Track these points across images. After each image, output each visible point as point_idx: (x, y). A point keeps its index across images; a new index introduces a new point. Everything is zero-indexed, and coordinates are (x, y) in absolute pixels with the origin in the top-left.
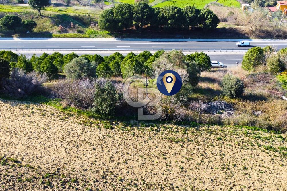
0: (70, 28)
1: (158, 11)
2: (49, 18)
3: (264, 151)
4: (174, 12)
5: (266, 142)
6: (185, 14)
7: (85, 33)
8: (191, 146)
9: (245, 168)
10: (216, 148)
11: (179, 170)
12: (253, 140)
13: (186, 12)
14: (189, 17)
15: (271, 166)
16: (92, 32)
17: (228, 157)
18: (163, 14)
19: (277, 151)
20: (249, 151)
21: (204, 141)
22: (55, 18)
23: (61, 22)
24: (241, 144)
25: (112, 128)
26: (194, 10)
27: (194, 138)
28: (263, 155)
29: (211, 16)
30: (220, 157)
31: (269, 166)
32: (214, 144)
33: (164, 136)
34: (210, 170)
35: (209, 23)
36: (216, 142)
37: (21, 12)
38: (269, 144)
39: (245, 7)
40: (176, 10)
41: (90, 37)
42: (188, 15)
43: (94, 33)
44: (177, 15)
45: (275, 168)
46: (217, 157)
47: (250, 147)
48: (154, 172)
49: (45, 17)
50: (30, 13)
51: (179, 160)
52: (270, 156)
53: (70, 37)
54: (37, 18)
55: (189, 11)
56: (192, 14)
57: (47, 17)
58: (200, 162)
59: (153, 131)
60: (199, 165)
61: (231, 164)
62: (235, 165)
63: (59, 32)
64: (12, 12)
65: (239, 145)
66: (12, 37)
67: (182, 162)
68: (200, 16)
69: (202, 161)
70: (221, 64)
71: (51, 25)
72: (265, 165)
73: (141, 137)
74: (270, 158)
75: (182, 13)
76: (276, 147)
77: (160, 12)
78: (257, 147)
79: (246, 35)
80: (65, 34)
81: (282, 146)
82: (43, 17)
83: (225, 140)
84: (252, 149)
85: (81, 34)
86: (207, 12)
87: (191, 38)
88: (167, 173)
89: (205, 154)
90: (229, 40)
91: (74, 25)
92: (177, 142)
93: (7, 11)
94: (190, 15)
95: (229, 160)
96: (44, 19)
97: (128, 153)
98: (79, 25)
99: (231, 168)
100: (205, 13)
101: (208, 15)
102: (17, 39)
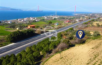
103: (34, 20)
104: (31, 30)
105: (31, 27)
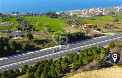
0: (45, 44)
6: (78, 34)
7: (51, 45)
23: (39, 43)
66: (28, 52)
71: (36, 45)
77: (72, 35)
80: (45, 47)
102: (30, 53)
103: (101, 12)
104: (82, 33)
105: (87, 26)
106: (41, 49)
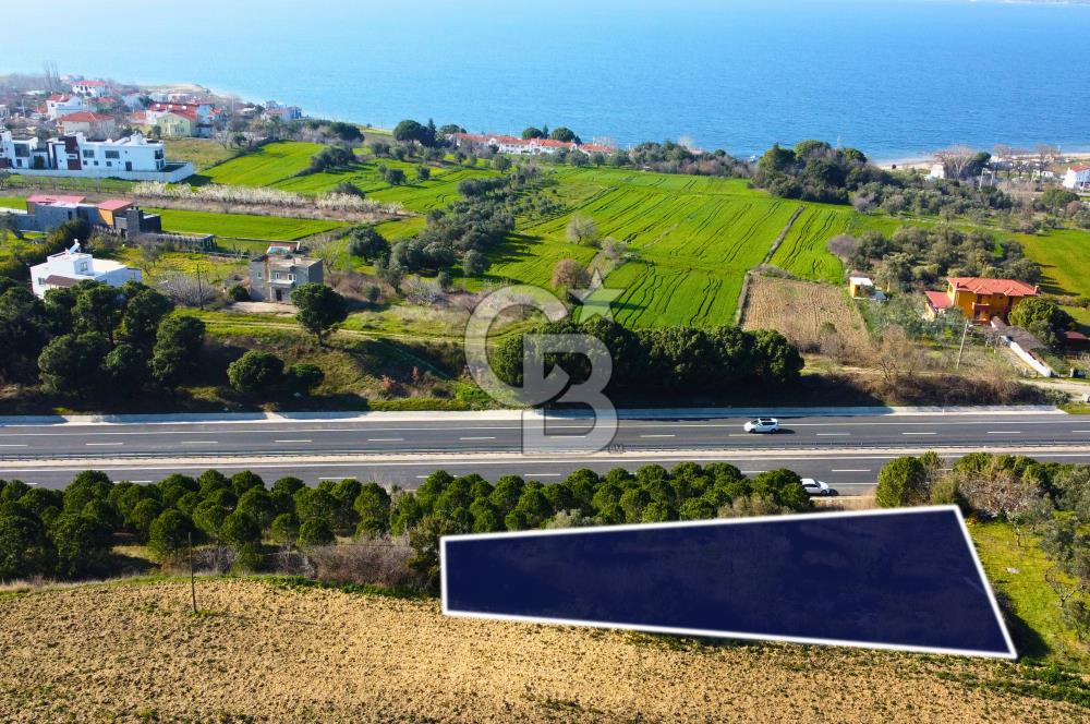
0: (410, 381)
1: (649, 340)
2: (346, 351)
3: (936, 681)
4: (689, 343)
5: (940, 667)
6: (718, 349)
7: (454, 397)
8: (821, 676)
9: (910, 707)
10: (861, 678)
11: (813, 712)
12: (917, 664)
13: (720, 344)
14: (727, 357)
15: (948, 703)
16: (473, 393)
17: (881, 691)
18: (662, 349)
19: (958, 680)
20: (913, 681)
21: (839, 667)
22: (360, 352)
23: (380, 362)
24: (899, 670)
25: (685, 650)
26: (739, 336)
27: (821, 662)
28: (936, 688)
29: (783, 351)
30: (870, 692)
31: (946, 703)
32: (857, 672)
33: (771, 661)
34: (859, 712)
35: (780, 370)
36: (859, 670)
37: (265, 335)
38: (944, 669)
39: (858, 288)
40: (694, 338)
41: (468, 408)
42: (725, 351)
43: (476, 394)
44: (697, 352)
45: (956, 705)
46: (865, 692)
47: (914, 675)
48: (777, 714)
49: (332, 348)
50: (289, 339)
51: (807, 697)
52: (948, 688)
53: (417, 408)
54: (311, 351)
55: (728, 340)
56: (736, 348)
57: (339, 349)
58: (840, 700)
59: (752, 652)
60: (840, 704)
61: (888, 702)
62: (894, 703)
63: (384, 394)
64: (238, 336)
65: (896, 672)
66: (262, 410)
67: (814, 701)
68: (756, 352)
69: (843, 699)
70: (824, 486)
71: (356, 374)
72: (940, 702)
73: (737, 663)
74: (947, 691)
75: (712, 345)
76: (957, 674)
77: (652, 344)
78: (925, 675)
79: (874, 395)
80: (402, 400)
81: (965, 673)
82: (328, 349)
83: (873, 665)
84: (917, 679)
85: (444, 400)
86: (772, 340)
87: (733, 407)
88: (797, 716)
89: (844, 688)
90: (833, 409)
91: (421, 373)
92: (797, 670)
93: (224, 331)
94: (730, 351)
95: (884, 696)
96: (332, 354)
97: (727, 690)
98: (434, 373)
99: (889, 707)
100: (767, 345)
101: (774, 350)
102: (273, 418)
106: (362, 406)
